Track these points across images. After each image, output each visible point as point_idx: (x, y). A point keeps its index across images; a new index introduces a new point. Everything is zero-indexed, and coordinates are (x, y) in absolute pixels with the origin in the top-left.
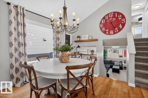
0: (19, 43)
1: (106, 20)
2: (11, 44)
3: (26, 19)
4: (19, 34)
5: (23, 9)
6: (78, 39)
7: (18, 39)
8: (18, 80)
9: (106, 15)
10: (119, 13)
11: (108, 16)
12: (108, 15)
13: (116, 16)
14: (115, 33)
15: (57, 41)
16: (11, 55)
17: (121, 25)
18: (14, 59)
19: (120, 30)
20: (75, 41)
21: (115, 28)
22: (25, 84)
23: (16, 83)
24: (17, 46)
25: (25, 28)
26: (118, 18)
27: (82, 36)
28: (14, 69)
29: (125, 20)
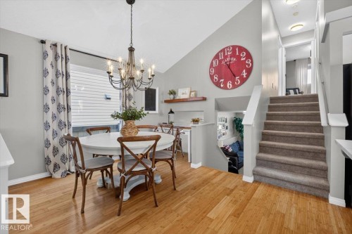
0: (59, 105)
1: (220, 61)
2: (46, 108)
3: (71, 65)
4: (58, 91)
5: (65, 48)
6: (172, 97)
7: (57, 98)
8: (56, 167)
9: (221, 51)
10: (242, 49)
11: (224, 54)
12: (223, 50)
13: (237, 54)
14: (235, 87)
15: (127, 100)
16: (47, 126)
17: (244, 71)
18: (50, 131)
19: (243, 80)
20: (166, 101)
21: (235, 76)
22: (68, 174)
23: (54, 171)
24: (55, 111)
25: (68, 81)
26: (239, 57)
27: (179, 90)
28: (51, 148)
29: (252, 62)
